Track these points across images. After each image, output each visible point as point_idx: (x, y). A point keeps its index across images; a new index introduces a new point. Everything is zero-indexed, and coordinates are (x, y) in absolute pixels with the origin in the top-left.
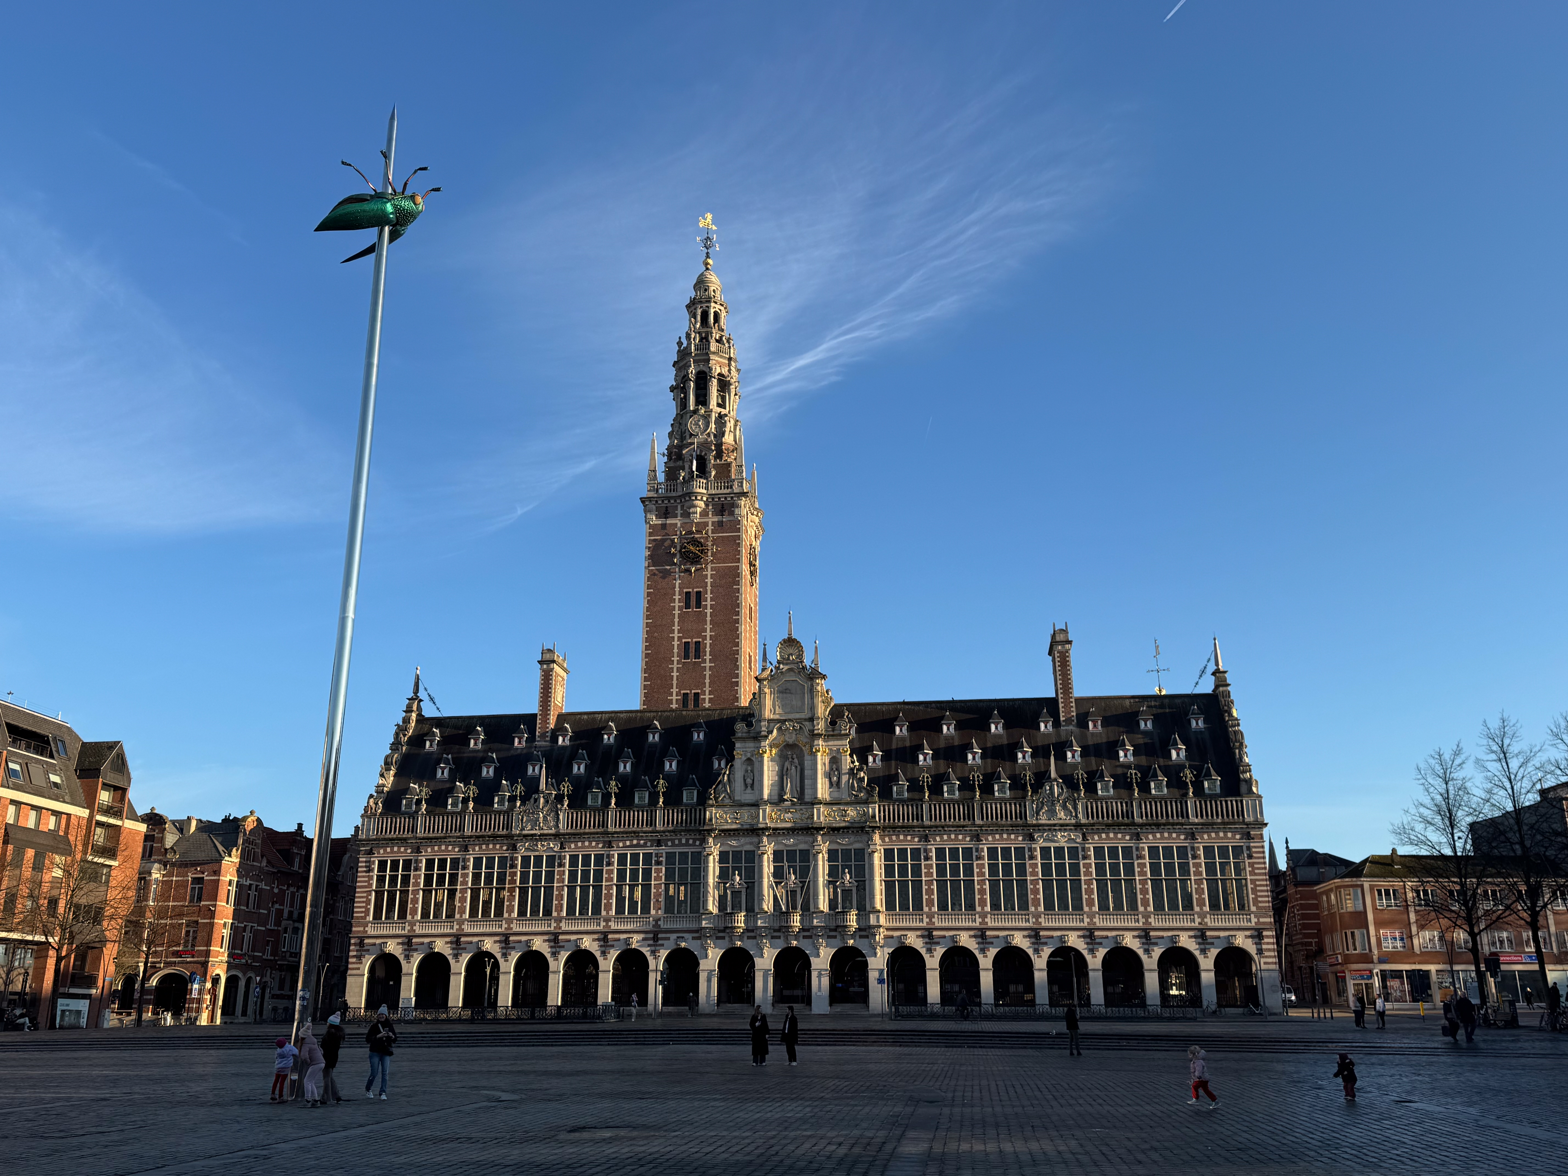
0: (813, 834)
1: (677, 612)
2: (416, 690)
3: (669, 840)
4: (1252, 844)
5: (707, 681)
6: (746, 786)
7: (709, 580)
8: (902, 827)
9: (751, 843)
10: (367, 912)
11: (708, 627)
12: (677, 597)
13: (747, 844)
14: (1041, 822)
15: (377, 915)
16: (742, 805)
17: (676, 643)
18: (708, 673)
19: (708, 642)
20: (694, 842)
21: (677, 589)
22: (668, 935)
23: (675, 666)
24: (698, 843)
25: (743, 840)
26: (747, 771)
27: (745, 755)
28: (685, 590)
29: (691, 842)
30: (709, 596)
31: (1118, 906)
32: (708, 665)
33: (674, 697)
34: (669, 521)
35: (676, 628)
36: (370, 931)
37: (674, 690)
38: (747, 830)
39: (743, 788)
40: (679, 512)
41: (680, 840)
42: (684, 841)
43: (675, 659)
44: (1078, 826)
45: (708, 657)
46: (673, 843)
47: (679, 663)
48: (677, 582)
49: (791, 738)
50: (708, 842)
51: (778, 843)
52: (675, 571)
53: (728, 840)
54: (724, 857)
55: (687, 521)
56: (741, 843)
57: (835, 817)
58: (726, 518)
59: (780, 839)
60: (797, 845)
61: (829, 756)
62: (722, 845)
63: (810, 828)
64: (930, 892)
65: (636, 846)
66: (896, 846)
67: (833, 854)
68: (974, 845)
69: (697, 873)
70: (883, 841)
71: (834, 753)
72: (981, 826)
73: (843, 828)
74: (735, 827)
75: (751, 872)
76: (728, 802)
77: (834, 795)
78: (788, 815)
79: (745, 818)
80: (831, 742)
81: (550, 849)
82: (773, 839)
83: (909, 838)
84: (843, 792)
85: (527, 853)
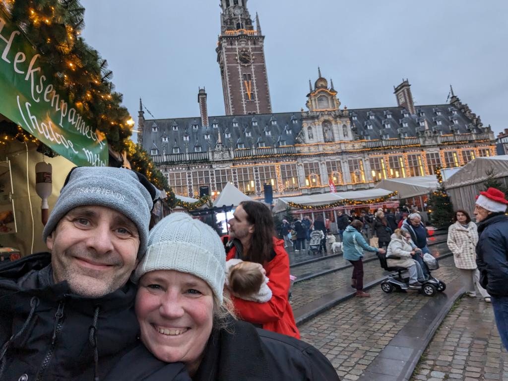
0: (342, 155)
1: (241, 82)
3: (281, 161)
4: (492, 148)
5: (258, 108)
6: (310, 138)
7: (253, 70)
9: (316, 160)
11: (255, 87)
12: (240, 76)
14: (425, 145)
17: (243, 94)
18: (257, 105)
19: (256, 93)
21: (240, 73)
23: (244, 103)
24: (294, 161)
25: (314, 158)
26: (309, 132)
27: (308, 126)
28: (244, 73)
30: (254, 76)
34: (233, 47)
35: (242, 88)
37: (245, 112)
38: (315, 155)
41: (286, 160)
43: (244, 100)
44: (438, 145)
45: (257, 99)
47: (245, 101)
48: (240, 70)
49: (326, 118)
50: (299, 160)
51: (327, 159)
52: (238, 66)
53: (307, 159)
54: (306, 166)
55: (240, 47)
56: (313, 160)
57: (349, 147)
58: (257, 46)
59: (329, 157)
60: (335, 159)
61: (342, 125)
62: (305, 161)
63: (342, 152)
64: (389, 173)
65: (267, 164)
66: (374, 157)
67: (350, 162)
68: (403, 155)
69: (295, 173)
70: (369, 155)
71: (344, 123)
72: (405, 147)
73: (354, 151)
74: (310, 153)
75: (318, 171)
76: (304, 144)
77: (347, 140)
78: (330, 148)
79: (313, 150)
80: (342, 119)
81: (228, 166)
82: (325, 158)
83: (378, 154)
84: (350, 138)
85: (218, 169)
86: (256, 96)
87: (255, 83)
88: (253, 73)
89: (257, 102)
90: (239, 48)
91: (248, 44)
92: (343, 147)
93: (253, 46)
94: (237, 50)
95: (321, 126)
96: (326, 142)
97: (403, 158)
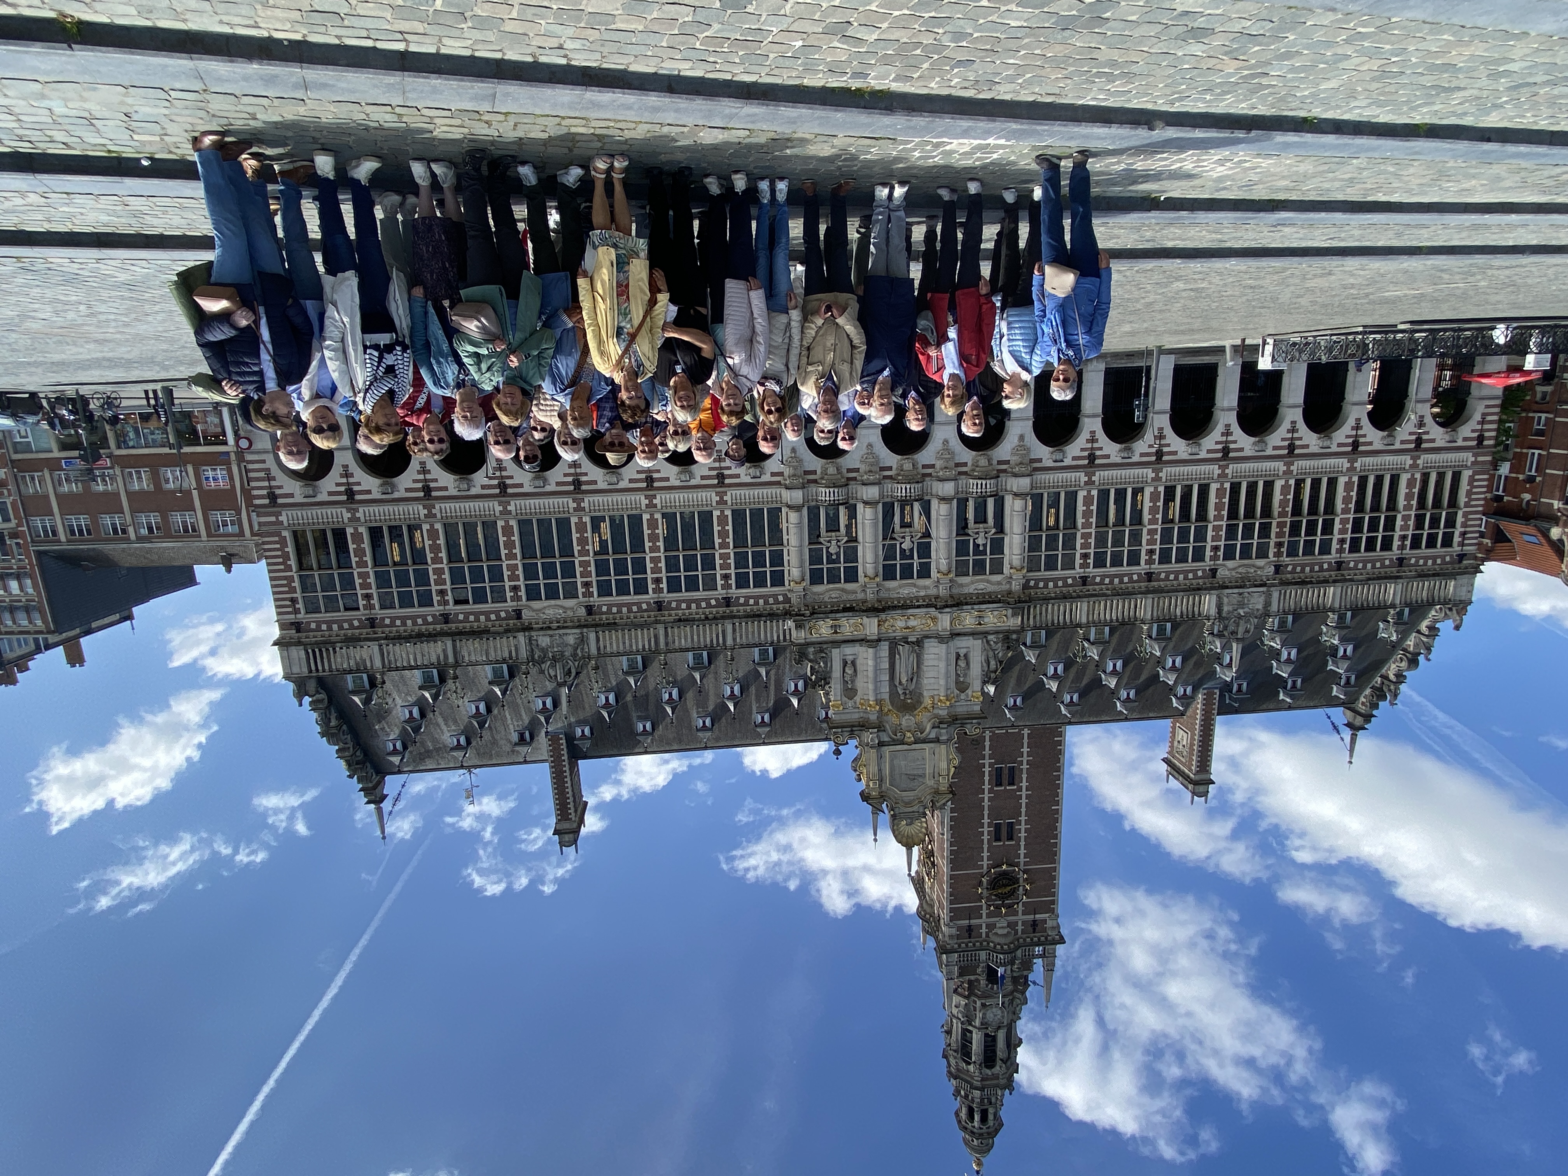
0: (879, 601)
1: (1023, 818)
2: (1354, 738)
3: (1071, 585)
4: (293, 616)
6: (966, 656)
7: (985, 854)
8: (760, 615)
9: (962, 585)
10: (1470, 480)
12: (1023, 835)
13: (967, 585)
14: (578, 631)
15: (1457, 475)
16: (973, 634)
17: (1024, 784)
18: (987, 752)
19: (986, 787)
20: (1036, 584)
21: (1022, 843)
22: (1074, 463)
23: (1025, 759)
24: (1032, 583)
25: (971, 589)
26: (965, 675)
27: (967, 695)
28: (1013, 842)
29: (1041, 585)
30: (986, 837)
31: (469, 528)
34: (1031, 917)
35: (1024, 801)
36: (1467, 456)
37: (1026, 732)
38: (967, 604)
39: (971, 655)
40: (1020, 928)
41: (1056, 586)
42: (1051, 584)
43: (1025, 766)
44: (528, 628)
45: (987, 769)
46: (1065, 582)
47: (1021, 763)
48: (1022, 851)
49: (907, 721)
50: (1016, 586)
51: (926, 588)
52: (1025, 864)
53: (991, 588)
54: (997, 568)
55: (1010, 919)
56: (973, 586)
57: (848, 626)
58: (965, 922)
59: (922, 593)
60: (900, 587)
61: (857, 699)
62: (999, 583)
63: (883, 610)
64: (723, 534)
65: (1116, 576)
66: (768, 590)
67: (852, 575)
68: (666, 596)
69: (1033, 544)
70: (785, 596)
71: (850, 703)
72: (657, 622)
73: (838, 611)
74: (984, 606)
75: (962, 548)
76: (990, 637)
77: (849, 651)
78: (912, 623)
79: (968, 619)
80: (855, 717)
81: (1228, 569)
82: (933, 592)
83: (751, 601)
84: (836, 655)
85: (1261, 562)
86: (987, 778)
87: (986, 817)
88: (986, 846)
89: (987, 762)
90: (1016, 913)
91: (988, 926)
92: (870, 626)
93: (973, 922)
94: (1021, 908)
95: (925, 693)
96: (919, 643)
97: (664, 585)
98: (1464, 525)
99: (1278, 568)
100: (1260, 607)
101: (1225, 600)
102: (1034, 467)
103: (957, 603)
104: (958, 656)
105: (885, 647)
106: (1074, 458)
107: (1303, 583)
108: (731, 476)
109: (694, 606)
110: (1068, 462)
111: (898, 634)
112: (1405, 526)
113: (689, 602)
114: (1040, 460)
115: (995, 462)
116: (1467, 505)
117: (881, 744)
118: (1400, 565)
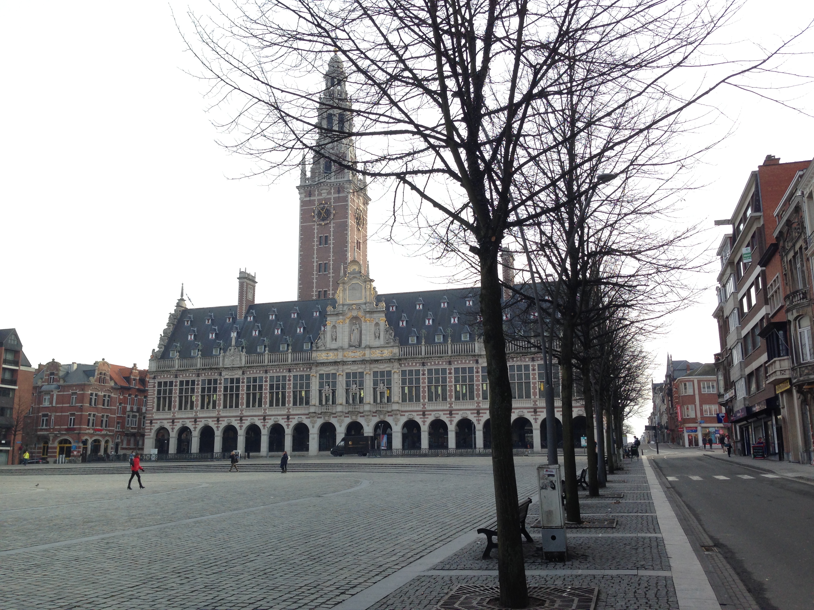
0: (365, 364)
1: (315, 248)
2: (182, 295)
3: (294, 369)
5: (331, 284)
7: (332, 229)
8: (411, 358)
9: (334, 369)
10: (153, 408)
11: (331, 254)
12: (315, 239)
13: (332, 370)
14: (482, 353)
15: (158, 409)
16: (330, 350)
17: (315, 264)
18: (331, 280)
19: (331, 263)
20: (307, 369)
21: (316, 235)
22: (294, 417)
23: (315, 276)
24: (308, 370)
25: (331, 368)
28: (320, 235)
29: (305, 369)
30: (332, 238)
32: (331, 275)
33: (314, 293)
34: (312, 198)
35: (315, 256)
36: (155, 417)
37: (314, 289)
38: (332, 362)
40: (316, 193)
41: (300, 369)
42: (302, 369)
43: (315, 273)
45: (331, 271)
46: (296, 370)
47: (317, 274)
48: (316, 231)
49: (354, 313)
50: (314, 369)
51: (348, 369)
52: (314, 225)
53: (324, 368)
54: (321, 376)
55: (320, 197)
57: (377, 354)
58: (341, 195)
59: (349, 367)
60: (357, 369)
62: (320, 370)
63: (363, 360)
64: (424, 392)
65: (278, 372)
66: (408, 369)
67: (375, 373)
68: (447, 367)
69: (308, 385)
70: (401, 366)
71: (377, 321)
72: (451, 356)
73: (380, 360)
74: (326, 361)
75: (334, 384)
76: (323, 348)
77: (377, 343)
78: (353, 354)
79: (332, 357)
80: (375, 315)
81: (238, 374)
82: (345, 367)
83: (414, 364)
84: (382, 341)
85: (226, 377)
86: (331, 267)
87: (332, 248)
88: (332, 234)
90: (319, 200)
91: (331, 194)
92: (369, 354)
93: (337, 195)
94: (316, 203)
96: (350, 346)
97: (448, 371)
98: (154, 390)
99: (220, 375)
100: (226, 359)
101: (239, 362)
102: (308, 415)
103: (335, 363)
104: (336, 339)
105: (363, 345)
106: (294, 418)
107: (211, 369)
108: (420, 415)
109: (437, 363)
110: (296, 417)
111: (358, 350)
112: (176, 390)
113: (438, 364)
114: (306, 418)
115: (323, 418)
116: (154, 398)
117: (365, 304)
118: (176, 375)
